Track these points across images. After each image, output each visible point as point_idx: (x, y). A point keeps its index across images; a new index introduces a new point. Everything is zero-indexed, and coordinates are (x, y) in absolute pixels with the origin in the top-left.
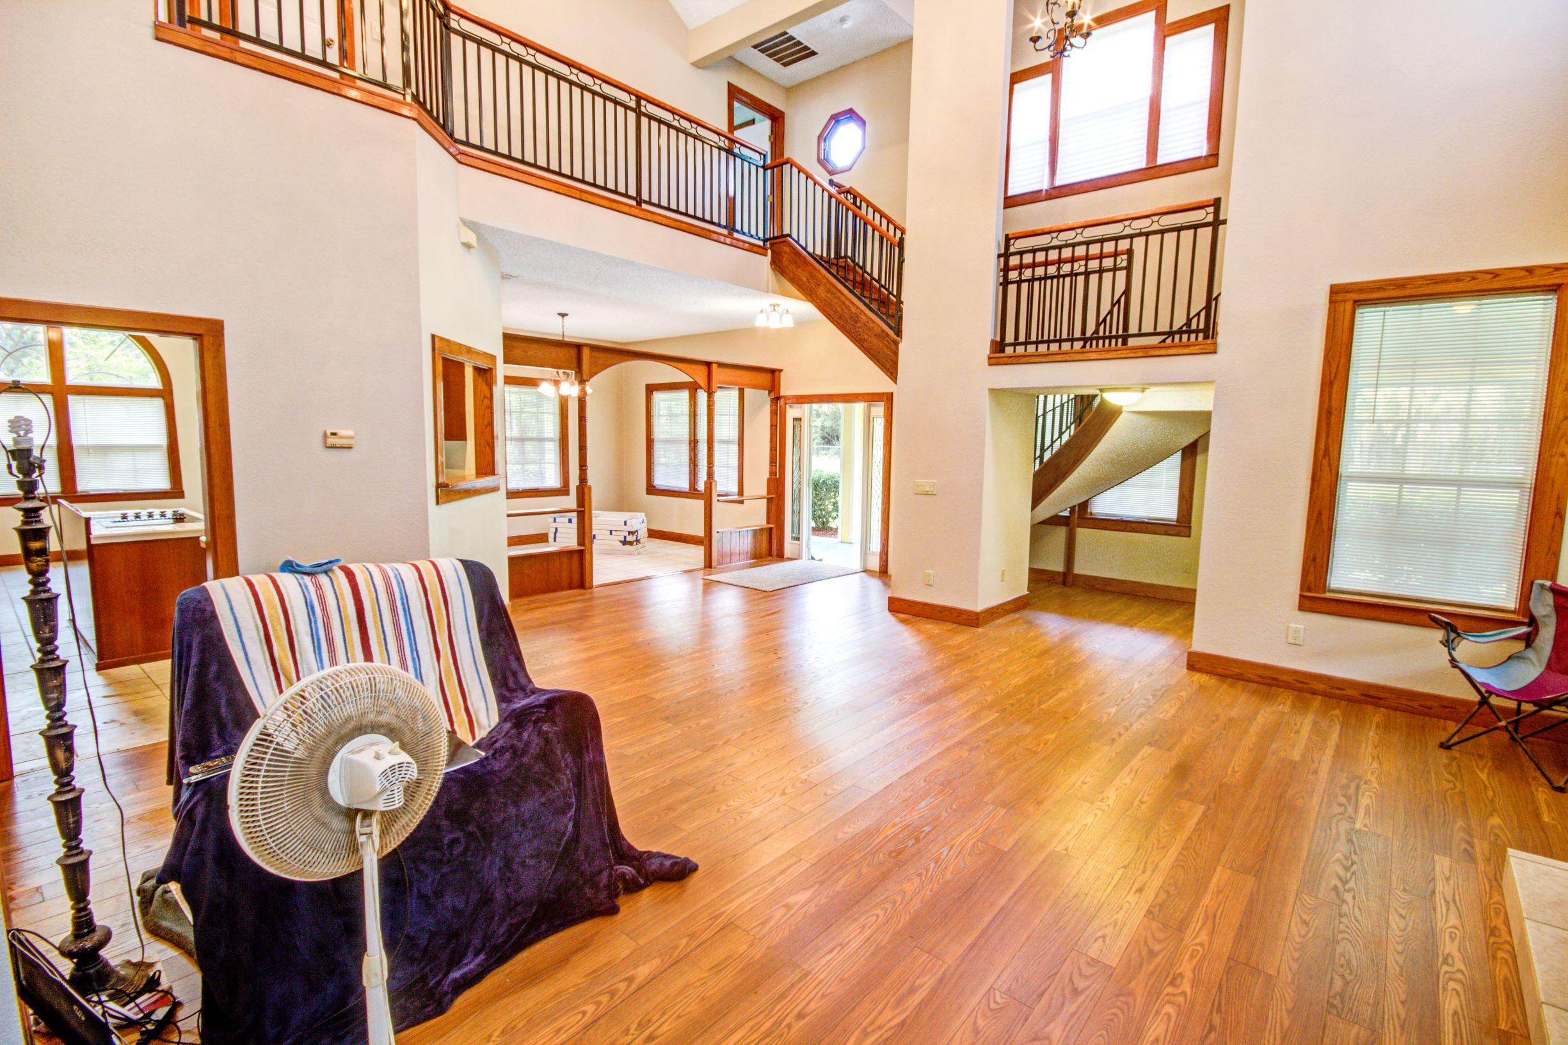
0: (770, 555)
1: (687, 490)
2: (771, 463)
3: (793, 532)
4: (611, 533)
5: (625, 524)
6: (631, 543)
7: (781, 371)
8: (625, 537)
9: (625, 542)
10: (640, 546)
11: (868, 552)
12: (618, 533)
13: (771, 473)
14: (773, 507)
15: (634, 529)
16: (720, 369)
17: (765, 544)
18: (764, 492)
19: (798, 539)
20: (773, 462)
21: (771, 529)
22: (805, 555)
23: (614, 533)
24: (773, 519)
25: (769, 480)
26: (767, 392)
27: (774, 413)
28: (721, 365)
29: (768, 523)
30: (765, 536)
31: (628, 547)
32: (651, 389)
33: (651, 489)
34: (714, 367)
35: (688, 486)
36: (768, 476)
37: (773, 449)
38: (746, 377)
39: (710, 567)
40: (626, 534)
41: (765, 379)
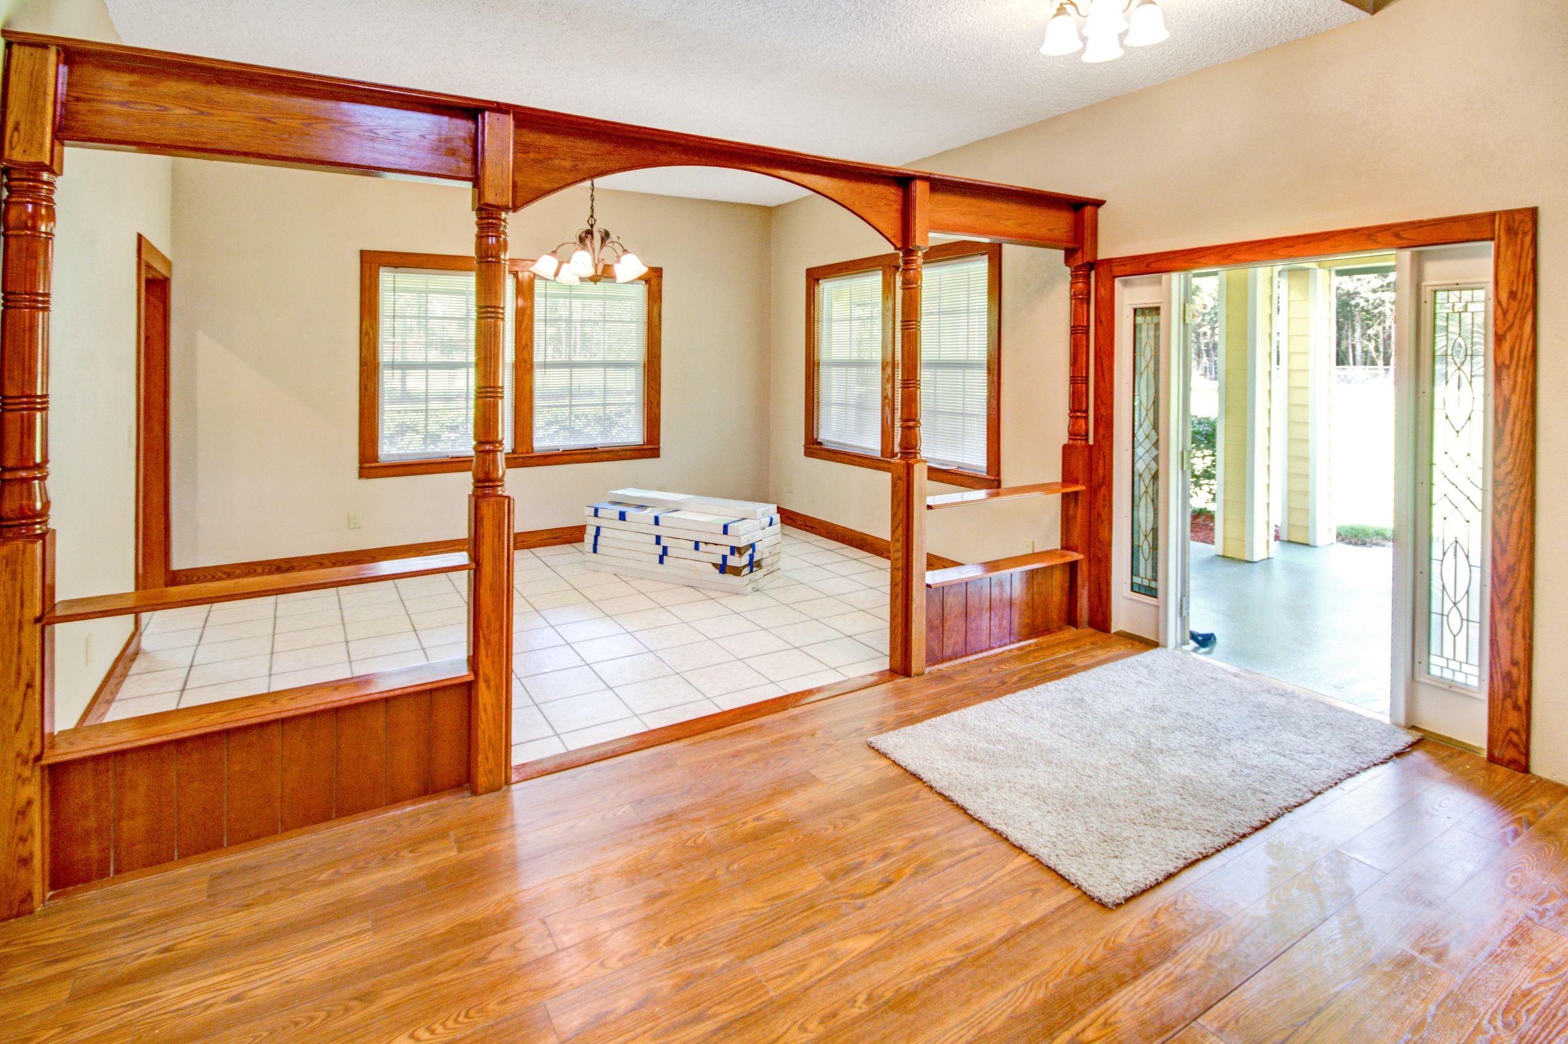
0: (1071, 619)
1: (878, 455)
2: (1073, 410)
3: (1134, 572)
4: (697, 547)
5: (725, 532)
6: (737, 571)
7: (1098, 204)
8: (724, 558)
9: (723, 568)
10: (759, 573)
11: (1420, 678)
12: (710, 548)
13: (1073, 434)
14: (1080, 514)
15: (742, 543)
16: (939, 197)
17: (1057, 596)
18: (1055, 474)
19: (1152, 592)
20: (1077, 408)
21: (1073, 566)
22: (1173, 634)
23: (702, 546)
24: (1077, 536)
25: (1067, 450)
26: (1061, 254)
27: (1080, 299)
28: (939, 185)
29: (1067, 546)
30: (1058, 582)
31: (729, 578)
32: (815, 276)
33: (814, 448)
34: (920, 189)
35: (879, 448)
36: (1064, 439)
37: (1077, 380)
38: (1010, 216)
39: (906, 672)
40: (727, 552)
41: (1058, 223)
